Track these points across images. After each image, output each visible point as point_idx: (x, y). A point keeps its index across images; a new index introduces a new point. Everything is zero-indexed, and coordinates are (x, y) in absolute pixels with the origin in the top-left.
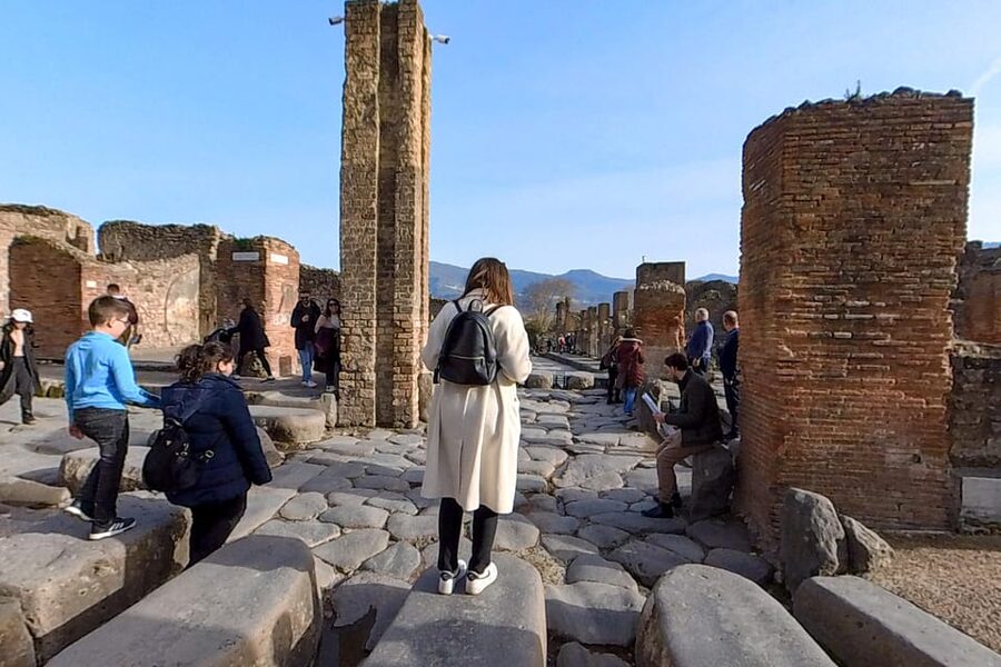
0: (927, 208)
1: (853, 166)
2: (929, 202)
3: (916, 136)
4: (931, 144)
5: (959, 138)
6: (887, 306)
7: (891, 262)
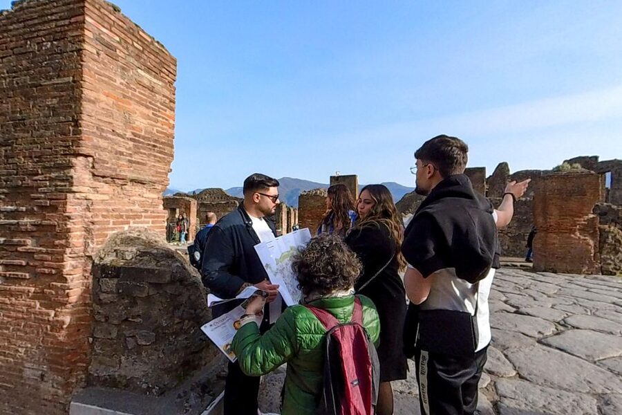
0: (54, 109)
1: (5, 71)
2: (55, 101)
3: (44, 36)
4: (55, 43)
5: (75, 33)
6: (27, 210)
7: (30, 165)
